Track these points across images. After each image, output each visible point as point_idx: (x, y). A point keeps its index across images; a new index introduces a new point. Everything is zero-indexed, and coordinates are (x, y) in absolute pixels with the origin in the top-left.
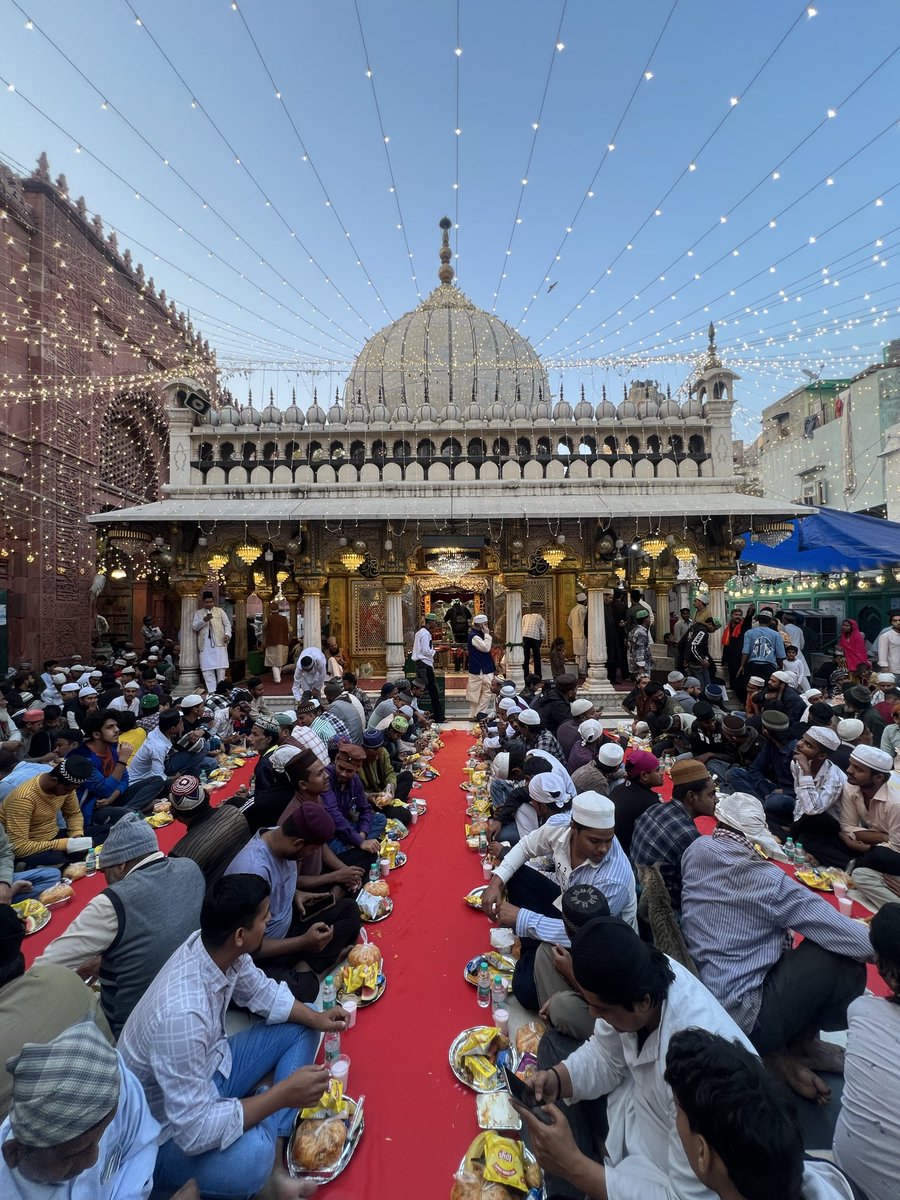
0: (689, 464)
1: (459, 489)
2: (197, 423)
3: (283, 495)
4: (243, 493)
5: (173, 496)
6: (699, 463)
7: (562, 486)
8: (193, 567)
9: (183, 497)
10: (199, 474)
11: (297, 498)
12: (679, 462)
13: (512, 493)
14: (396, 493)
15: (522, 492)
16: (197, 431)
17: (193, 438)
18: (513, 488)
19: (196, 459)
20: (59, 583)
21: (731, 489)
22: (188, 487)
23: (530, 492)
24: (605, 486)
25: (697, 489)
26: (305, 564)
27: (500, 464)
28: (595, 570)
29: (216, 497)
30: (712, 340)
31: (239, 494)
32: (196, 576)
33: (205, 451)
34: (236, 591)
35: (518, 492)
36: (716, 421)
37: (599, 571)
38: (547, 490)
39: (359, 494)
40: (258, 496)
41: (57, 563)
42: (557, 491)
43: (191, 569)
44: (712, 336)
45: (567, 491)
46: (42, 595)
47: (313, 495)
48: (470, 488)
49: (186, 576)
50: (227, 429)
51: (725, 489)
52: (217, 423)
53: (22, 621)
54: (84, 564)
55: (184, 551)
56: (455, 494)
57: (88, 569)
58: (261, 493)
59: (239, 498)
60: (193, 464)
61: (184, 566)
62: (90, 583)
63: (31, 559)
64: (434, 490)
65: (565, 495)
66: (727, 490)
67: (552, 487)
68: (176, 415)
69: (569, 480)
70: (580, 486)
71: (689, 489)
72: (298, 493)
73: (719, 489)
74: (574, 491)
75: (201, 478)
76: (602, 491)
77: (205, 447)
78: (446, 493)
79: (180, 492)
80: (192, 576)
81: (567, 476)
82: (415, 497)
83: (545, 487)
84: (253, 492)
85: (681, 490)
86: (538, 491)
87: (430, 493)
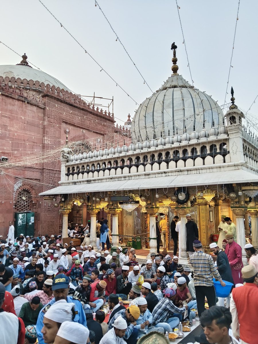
0: (219, 157)
1: (131, 177)
2: (67, 162)
3: (85, 183)
5: (61, 185)
6: (224, 156)
7: (165, 173)
8: (65, 207)
9: (64, 185)
10: (67, 177)
11: (88, 183)
12: (215, 156)
13: (148, 177)
14: (113, 180)
15: (151, 176)
16: (68, 164)
17: (66, 166)
18: (148, 175)
20: (48, 209)
22: (65, 182)
23: (154, 176)
24: (181, 171)
25: (222, 169)
27: (144, 165)
28: (179, 208)
29: (70, 184)
30: (232, 95)
31: (75, 183)
32: (66, 209)
35: (150, 176)
36: (231, 135)
37: (180, 208)
38: (160, 174)
42: (164, 175)
43: (64, 207)
44: (232, 92)
45: (167, 174)
46: (43, 213)
47: (92, 182)
48: (135, 176)
49: (63, 209)
50: (74, 162)
51: (236, 168)
52: (72, 161)
53: (39, 221)
56: (130, 179)
58: (80, 182)
60: (66, 174)
64: (124, 177)
65: (166, 176)
66: (237, 168)
67: (162, 173)
68: (62, 160)
69: (168, 170)
70: (172, 172)
71: (219, 169)
72: (89, 181)
73: (233, 168)
74: (170, 174)
75: (67, 179)
76: (180, 173)
77: (69, 169)
78: (127, 178)
79: (62, 183)
80: (65, 209)
81: (168, 168)
82: (119, 180)
83: (159, 174)
84: (78, 182)
85: (215, 170)
86: (157, 175)
87: (123, 179)
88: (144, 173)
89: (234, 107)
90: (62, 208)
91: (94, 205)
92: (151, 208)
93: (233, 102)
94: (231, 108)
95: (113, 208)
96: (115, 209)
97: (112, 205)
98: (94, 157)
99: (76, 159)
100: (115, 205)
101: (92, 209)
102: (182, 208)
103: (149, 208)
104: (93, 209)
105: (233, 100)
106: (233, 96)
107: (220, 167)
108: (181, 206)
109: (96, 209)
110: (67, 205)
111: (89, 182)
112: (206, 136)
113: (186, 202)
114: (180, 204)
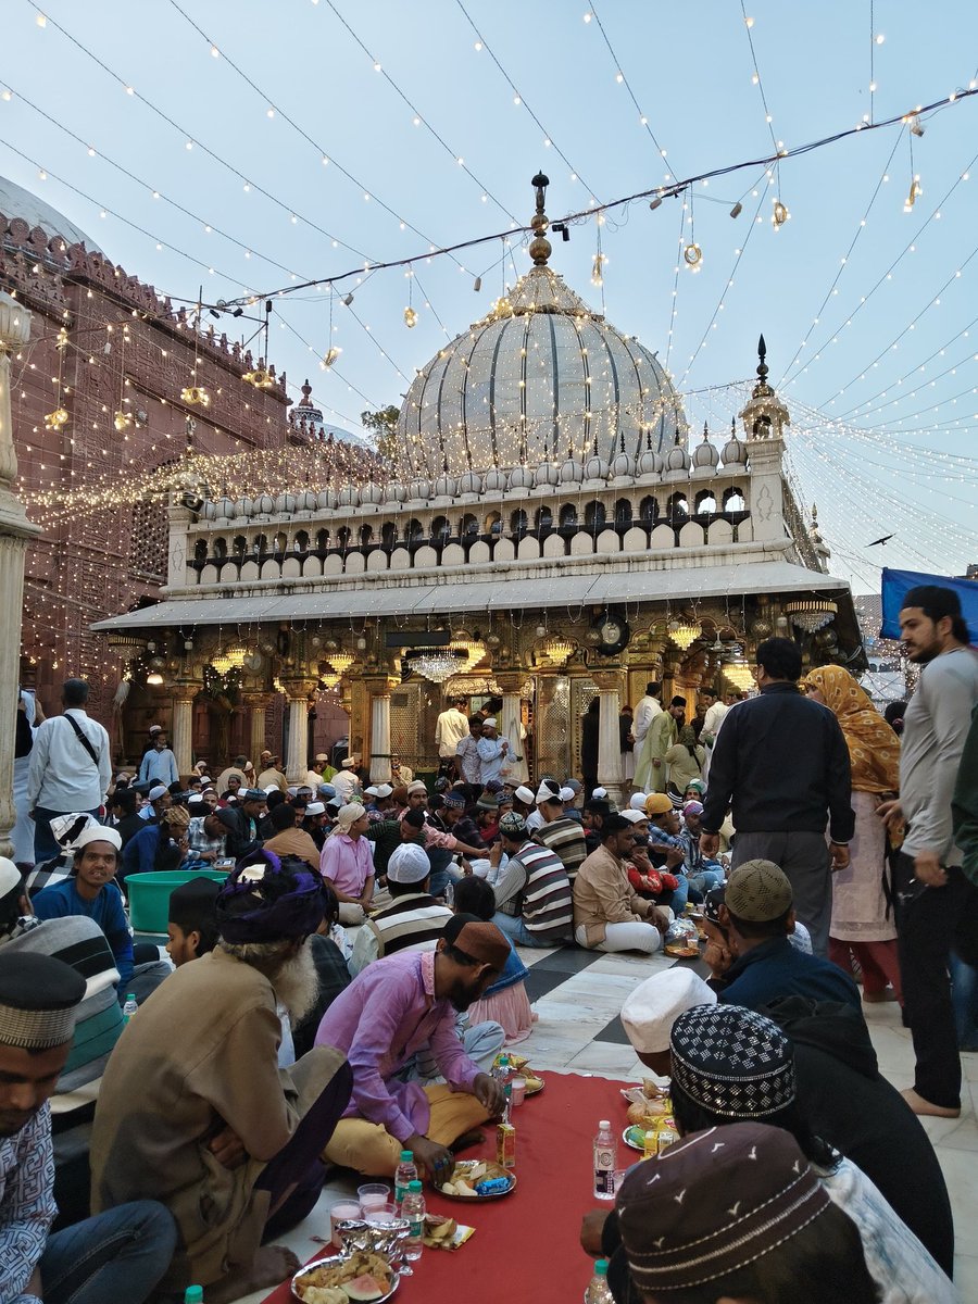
0: (721, 527)
1: (445, 576)
2: (195, 520)
3: (270, 592)
4: (233, 592)
5: (171, 598)
6: (734, 523)
7: (559, 566)
8: (186, 672)
9: (179, 598)
10: (193, 572)
11: (283, 595)
13: (503, 577)
14: (380, 584)
15: (513, 575)
16: (195, 528)
17: (189, 536)
18: (504, 571)
19: (193, 558)
21: (776, 555)
22: (183, 588)
23: (523, 574)
24: (608, 562)
25: (729, 560)
26: (287, 666)
27: (491, 543)
28: (599, 667)
29: (208, 596)
30: (762, 358)
31: (228, 593)
32: (189, 681)
33: (200, 548)
34: (252, 697)
35: (510, 576)
36: (757, 467)
37: (603, 667)
38: (543, 571)
39: (343, 587)
40: (246, 594)
41: (80, 670)
42: (555, 572)
43: (184, 674)
44: (762, 351)
45: (566, 571)
47: (298, 590)
48: (457, 573)
49: (179, 681)
50: (221, 524)
51: (768, 556)
52: (214, 518)
54: (107, 670)
55: (177, 655)
56: (441, 582)
57: (112, 675)
58: (249, 590)
59: (228, 598)
60: (189, 563)
61: (177, 671)
62: (115, 691)
63: (56, 666)
64: (420, 578)
65: (563, 576)
66: (770, 558)
67: (548, 567)
68: (175, 513)
69: (568, 558)
70: (580, 564)
71: (719, 560)
72: (285, 589)
73: (759, 557)
74: (574, 570)
75: (195, 578)
76: (607, 568)
77: (201, 545)
78: (432, 581)
79: (176, 593)
80: (185, 681)
81: (568, 552)
82: (400, 587)
83: (540, 569)
84: (241, 590)
85: (708, 561)
86: (532, 574)
87: (415, 582)
88: (492, 564)
89: (763, 390)
90: (176, 677)
91: (304, 666)
92: (511, 669)
93: (763, 379)
94: (757, 394)
95: (378, 674)
96: (386, 675)
97: (377, 663)
98: (306, 511)
99: (230, 510)
100: (386, 664)
101: (296, 678)
102: (608, 666)
103: (506, 670)
104: (303, 677)
105: (762, 370)
106: (762, 361)
107: (724, 554)
108: (608, 661)
109: (309, 678)
110: (193, 665)
111: (286, 591)
112: (683, 467)
113: (620, 650)
114: (604, 656)
